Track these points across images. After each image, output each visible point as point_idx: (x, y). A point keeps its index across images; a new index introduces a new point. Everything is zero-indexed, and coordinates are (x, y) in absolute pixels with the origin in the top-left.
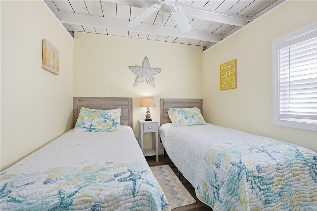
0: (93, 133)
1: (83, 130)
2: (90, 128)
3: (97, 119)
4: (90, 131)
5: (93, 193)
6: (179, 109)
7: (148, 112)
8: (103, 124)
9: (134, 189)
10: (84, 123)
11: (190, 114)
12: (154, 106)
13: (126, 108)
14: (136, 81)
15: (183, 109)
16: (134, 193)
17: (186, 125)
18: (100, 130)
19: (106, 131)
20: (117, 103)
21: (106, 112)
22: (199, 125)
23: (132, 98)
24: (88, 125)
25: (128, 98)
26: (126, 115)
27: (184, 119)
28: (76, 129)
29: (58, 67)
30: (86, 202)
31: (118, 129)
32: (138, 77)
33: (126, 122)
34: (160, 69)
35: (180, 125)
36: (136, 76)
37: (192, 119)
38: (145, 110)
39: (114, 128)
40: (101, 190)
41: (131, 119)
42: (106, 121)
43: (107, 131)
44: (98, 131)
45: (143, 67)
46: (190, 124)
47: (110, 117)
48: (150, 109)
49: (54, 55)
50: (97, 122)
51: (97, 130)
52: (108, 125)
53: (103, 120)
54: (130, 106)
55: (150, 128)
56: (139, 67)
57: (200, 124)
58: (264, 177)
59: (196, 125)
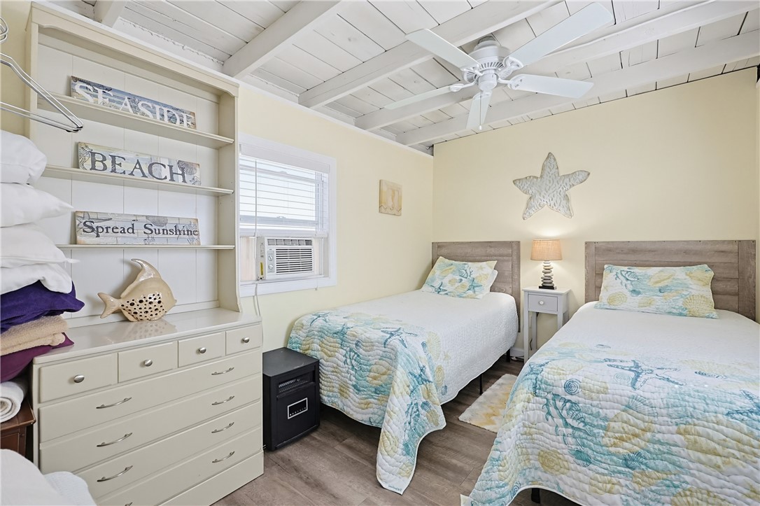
0: (441, 296)
1: (430, 289)
2: (439, 288)
3: (450, 276)
4: (439, 292)
5: (360, 331)
6: (626, 268)
7: (547, 270)
8: (457, 285)
9: (386, 341)
10: (433, 281)
11: (657, 282)
12: (561, 259)
13: (508, 261)
14: (528, 207)
15: (637, 270)
16: (385, 344)
17: (630, 310)
18: (450, 292)
19: (458, 295)
20: (492, 251)
21: (466, 266)
22: (680, 314)
23: (519, 242)
24: (437, 285)
25: (511, 243)
26: (506, 274)
27: (628, 294)
28: (425, 288)
29: (401, 206)
30: (354, 336)
31: (476, 295)
32: (531, 198)
33: (508, 288)
34: (587, 174)
35: (613, 307)
36: (527, 196)
37: (655, 297)
38: (540, 267)
39: (471, 292)
40: (365, 332)
41: (517, 284)
42: (461, 280)
43: (460, 296)
44: (447, 294)
45: (541, 176)
46: (643, 309)
47: (469, 274)
48: (553, 264)
49: (394, 193)
50: (450, 281)
51: (446, 292)
52: (463, 286)
53: (458, 278)
54: (515, 258)
55: (542, 303)
56: (535, 177)
57: (685, 312)
58: (580, 405)
59: (670, 313)
